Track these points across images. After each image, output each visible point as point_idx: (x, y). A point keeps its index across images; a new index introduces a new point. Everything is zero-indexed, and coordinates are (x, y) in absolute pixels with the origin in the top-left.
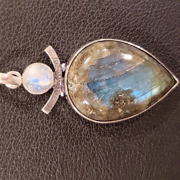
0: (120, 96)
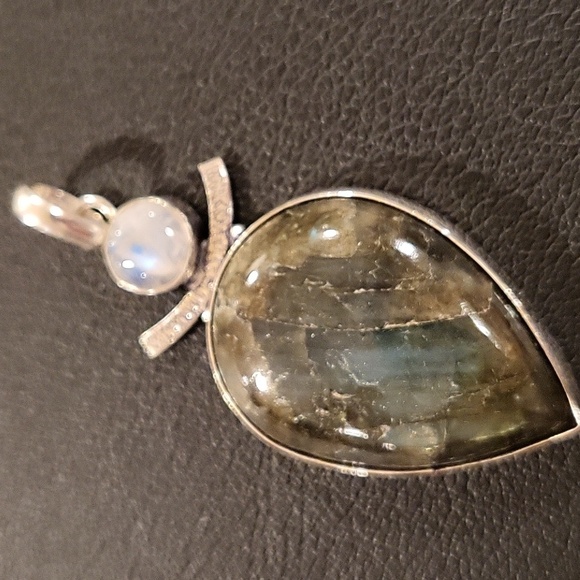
0: (336, 395)
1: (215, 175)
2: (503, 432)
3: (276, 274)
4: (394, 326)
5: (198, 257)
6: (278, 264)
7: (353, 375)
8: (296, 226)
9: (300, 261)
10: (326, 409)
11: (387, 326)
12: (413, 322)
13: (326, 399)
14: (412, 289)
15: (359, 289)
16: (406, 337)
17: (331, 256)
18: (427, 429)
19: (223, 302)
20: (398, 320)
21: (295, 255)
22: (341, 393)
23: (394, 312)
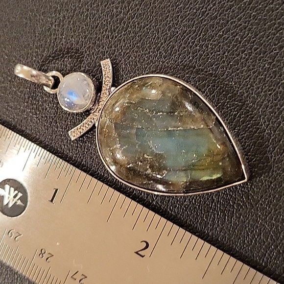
1: (106, 65)
2: (213, 178)
3: (127, 105)
4: (173, 129)
5: (96, 99)
6: (128, 101)
7: (154, 149)
8: (137, 86)
9: (137, 100)
10: (141, 162)
11: (169, 129)
12: (180, 128)
13: (141, 158)
14: (182, 115)
15: (160, 112)
16: (177, 134)
17: (150, 99)
18: (182, 174)
19: (104, 116)
20: (174, 127)
21: (135, 98)
22: (148, 156)
23: (173, 123)
